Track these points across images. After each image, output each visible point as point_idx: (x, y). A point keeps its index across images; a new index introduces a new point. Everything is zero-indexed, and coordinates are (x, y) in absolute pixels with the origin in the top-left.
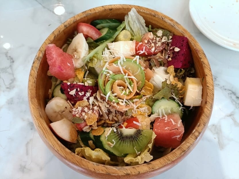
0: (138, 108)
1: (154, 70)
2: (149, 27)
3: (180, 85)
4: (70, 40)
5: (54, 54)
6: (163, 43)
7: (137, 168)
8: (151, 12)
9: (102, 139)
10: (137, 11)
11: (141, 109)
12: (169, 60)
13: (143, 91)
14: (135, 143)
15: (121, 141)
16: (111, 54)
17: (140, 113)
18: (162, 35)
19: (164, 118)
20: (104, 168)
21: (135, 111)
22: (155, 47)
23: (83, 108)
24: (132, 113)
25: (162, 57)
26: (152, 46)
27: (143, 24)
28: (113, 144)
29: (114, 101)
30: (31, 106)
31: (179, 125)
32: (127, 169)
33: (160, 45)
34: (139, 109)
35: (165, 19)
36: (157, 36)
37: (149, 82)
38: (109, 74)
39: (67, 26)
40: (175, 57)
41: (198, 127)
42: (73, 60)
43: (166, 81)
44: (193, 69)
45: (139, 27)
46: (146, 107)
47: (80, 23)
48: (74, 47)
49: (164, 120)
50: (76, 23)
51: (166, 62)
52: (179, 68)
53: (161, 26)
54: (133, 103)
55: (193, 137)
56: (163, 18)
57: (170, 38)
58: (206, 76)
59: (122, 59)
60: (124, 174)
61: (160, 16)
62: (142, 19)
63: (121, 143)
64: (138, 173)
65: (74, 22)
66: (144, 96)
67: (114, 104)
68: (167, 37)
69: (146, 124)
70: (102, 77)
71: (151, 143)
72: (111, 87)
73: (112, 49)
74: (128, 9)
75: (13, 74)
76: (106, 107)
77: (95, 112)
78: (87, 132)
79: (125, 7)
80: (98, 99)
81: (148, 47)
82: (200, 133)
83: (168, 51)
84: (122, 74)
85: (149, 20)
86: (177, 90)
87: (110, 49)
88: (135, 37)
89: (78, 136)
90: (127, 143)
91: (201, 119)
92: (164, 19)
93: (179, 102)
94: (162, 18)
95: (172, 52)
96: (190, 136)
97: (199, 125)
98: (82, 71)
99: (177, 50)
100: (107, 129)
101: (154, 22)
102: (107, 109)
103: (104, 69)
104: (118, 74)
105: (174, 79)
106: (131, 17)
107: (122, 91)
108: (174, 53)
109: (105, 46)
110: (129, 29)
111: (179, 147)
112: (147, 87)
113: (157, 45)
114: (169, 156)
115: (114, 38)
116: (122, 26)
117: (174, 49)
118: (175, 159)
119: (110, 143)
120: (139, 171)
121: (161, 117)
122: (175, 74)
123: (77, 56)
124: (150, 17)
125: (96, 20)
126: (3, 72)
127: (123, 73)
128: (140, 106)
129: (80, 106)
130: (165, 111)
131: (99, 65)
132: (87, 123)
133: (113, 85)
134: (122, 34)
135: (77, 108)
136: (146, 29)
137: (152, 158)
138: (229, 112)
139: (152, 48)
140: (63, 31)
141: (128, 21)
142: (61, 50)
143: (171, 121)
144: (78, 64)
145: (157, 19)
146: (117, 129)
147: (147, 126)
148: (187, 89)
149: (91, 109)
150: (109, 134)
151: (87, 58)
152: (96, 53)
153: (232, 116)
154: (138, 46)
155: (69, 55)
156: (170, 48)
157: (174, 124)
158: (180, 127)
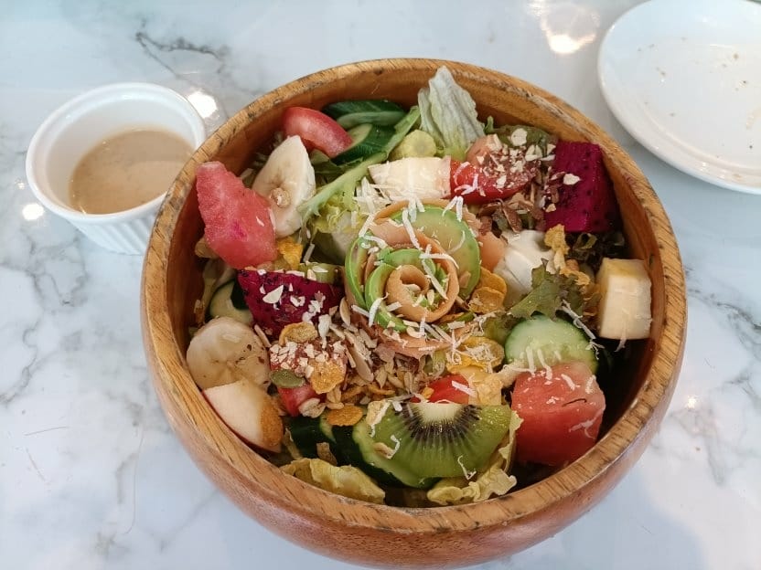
0: (461, 348)
1: (506, 240)
2: (486, 123)
3: (584, 280)
4: (263, 158)
5: (219, 191)
6: (529, 165)
7: (470, 512)
8: (492, 78)
9: (360, 435)
10: (453, 76)
11: (472, 351)
12: (547, 211)
13: (475, 301)
14: (460, 444)
15: (418, 439)
16: (381, 195)
17: (468, 361)
18: (525, 142)
19: (543, 373)
20: (369, 512)
21: (455, 357)
22: (508, 175)
23: (301, 344)
24: (446, 362)
25: (527, 202)
26: (499, 172)
27: (469, 114)
28: (393, 448)
29: (391, 324)
30: (152, 335)
31: (588, 390)
32: (440, 515)
33: (521, 170)
34: (465, 350)
35: (535, 96)
36: (511, 146)
37: (492, 272)
38: (376, 249)
39: (257, 116)
40: (565, 201)
41: (647, 390)
42: (270, 210)
43: (544, 266)
44: (620, 235)
45: (459, 123)
46: (488, 346)
47: (292, 109)
48: (273, 177)
49: (544, 379)
50: (280, 109)
51: (542, 217)
52: (579, 233)
53: (522, 117)
54: (449, 333)
55: (634, 420)
56: (527, 95)
57: (549, 151)
58: (661, 250)
59: (412, 207)
60: (433, 530)
61: (520, 89)
62: (466, 99)
63: (414, 447)
64: (475, 526)
65: (276, 106)
66: (478, 314)
67: (391, 334)
68: (540, 146)
69: (489, 390)
70: (356, 257)
71: (509, 445)
72: (382, 285)
73: (383, 181)
74: (428, 69)
75: (83, 264)
76: (366, 346)
77: (335, 357)
78: (313, 416)
79: (419, 65)
80: (342, 322)
81: (487, 175)
82: (651, 409)
83: (546, 187)
84: (414, 247)
85: (486, 101)
86: (579, 293)
87: (376, 181)
88: (447, 151)
89: (284, 431)
90: (434, 445)
91: (653, 370)
92: (531, 97)
93: (585, 327)
94: (524, 94)
95: (558, 189)
96: (625, 416)
97: (650, 384)
98: (296, 242)
99: (571, 179)
100: (373, 406)
101: (500, 107)
102: (370, 353)
103: (362, 233)
104: (402, 248)
105: (567, 265)
106: (436, 93)
107: (416, 296)
108: (563, 190)
109: (362, 174)
110: (431, 129)
111: (593, 448)
112: (488, 289)
113: (513, 170)
114: (566, 477)
115: (388, 151)
116: (410, 119)
117: (561, 179)
118: (583, 484)
119: (382, 445)
120: (478, 521)
121: (532, 370)
122: (568, 248)
123: (283, 200)
124: (491, 91)
125: (335, 102)
126: (53, 258)
127: (417, 245)
128: (470, 341)
129: (291, 339)
130: (544, 353)
131: (345, 226)
132: (315, 387)
133: (390, 280)
134: (410, 142)
135: (284, 346)
136: (480, 126)
137: (515, 484)
138: (735, 372)
139: (498, 177)
140: (245, 128)
141: (426, 105)
142: (238, 182)
143: (564, 382)
144: (285, 222)
145: (510, 98)
146: (403, 405)
147: (492, 395)
148: (606, 292)
149: (326, 349)
150: (379, 419)
151: (312, 207)
152: (337, 193)
153: (745, 382)
154: (459, 171)
155: (262, 197)
156: (550, 178)
157: (573, 389)
158: (591, 395)
